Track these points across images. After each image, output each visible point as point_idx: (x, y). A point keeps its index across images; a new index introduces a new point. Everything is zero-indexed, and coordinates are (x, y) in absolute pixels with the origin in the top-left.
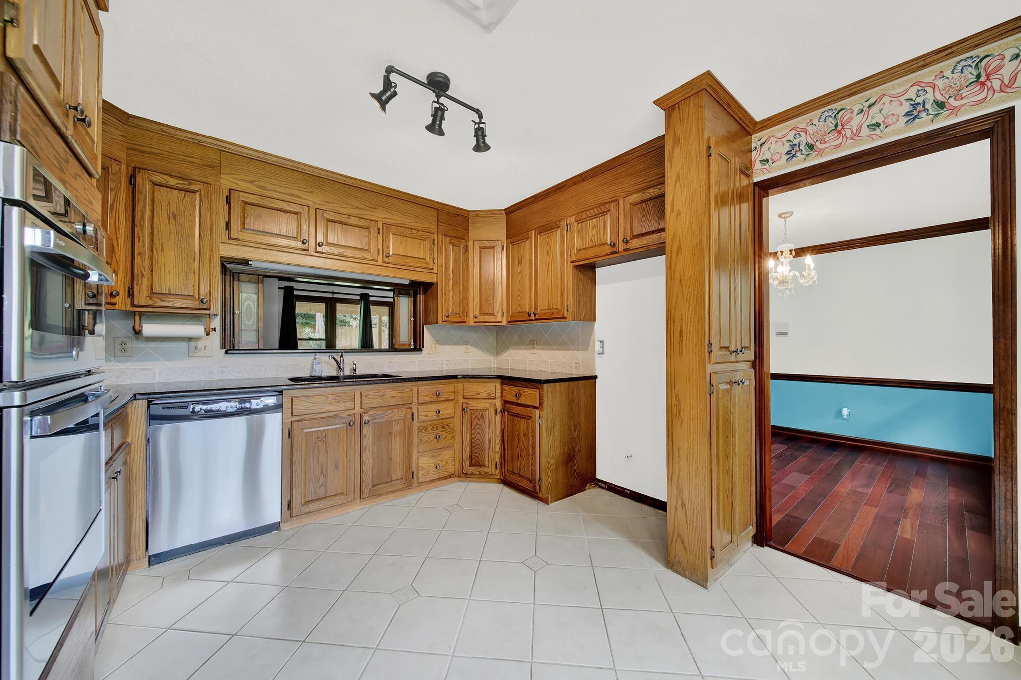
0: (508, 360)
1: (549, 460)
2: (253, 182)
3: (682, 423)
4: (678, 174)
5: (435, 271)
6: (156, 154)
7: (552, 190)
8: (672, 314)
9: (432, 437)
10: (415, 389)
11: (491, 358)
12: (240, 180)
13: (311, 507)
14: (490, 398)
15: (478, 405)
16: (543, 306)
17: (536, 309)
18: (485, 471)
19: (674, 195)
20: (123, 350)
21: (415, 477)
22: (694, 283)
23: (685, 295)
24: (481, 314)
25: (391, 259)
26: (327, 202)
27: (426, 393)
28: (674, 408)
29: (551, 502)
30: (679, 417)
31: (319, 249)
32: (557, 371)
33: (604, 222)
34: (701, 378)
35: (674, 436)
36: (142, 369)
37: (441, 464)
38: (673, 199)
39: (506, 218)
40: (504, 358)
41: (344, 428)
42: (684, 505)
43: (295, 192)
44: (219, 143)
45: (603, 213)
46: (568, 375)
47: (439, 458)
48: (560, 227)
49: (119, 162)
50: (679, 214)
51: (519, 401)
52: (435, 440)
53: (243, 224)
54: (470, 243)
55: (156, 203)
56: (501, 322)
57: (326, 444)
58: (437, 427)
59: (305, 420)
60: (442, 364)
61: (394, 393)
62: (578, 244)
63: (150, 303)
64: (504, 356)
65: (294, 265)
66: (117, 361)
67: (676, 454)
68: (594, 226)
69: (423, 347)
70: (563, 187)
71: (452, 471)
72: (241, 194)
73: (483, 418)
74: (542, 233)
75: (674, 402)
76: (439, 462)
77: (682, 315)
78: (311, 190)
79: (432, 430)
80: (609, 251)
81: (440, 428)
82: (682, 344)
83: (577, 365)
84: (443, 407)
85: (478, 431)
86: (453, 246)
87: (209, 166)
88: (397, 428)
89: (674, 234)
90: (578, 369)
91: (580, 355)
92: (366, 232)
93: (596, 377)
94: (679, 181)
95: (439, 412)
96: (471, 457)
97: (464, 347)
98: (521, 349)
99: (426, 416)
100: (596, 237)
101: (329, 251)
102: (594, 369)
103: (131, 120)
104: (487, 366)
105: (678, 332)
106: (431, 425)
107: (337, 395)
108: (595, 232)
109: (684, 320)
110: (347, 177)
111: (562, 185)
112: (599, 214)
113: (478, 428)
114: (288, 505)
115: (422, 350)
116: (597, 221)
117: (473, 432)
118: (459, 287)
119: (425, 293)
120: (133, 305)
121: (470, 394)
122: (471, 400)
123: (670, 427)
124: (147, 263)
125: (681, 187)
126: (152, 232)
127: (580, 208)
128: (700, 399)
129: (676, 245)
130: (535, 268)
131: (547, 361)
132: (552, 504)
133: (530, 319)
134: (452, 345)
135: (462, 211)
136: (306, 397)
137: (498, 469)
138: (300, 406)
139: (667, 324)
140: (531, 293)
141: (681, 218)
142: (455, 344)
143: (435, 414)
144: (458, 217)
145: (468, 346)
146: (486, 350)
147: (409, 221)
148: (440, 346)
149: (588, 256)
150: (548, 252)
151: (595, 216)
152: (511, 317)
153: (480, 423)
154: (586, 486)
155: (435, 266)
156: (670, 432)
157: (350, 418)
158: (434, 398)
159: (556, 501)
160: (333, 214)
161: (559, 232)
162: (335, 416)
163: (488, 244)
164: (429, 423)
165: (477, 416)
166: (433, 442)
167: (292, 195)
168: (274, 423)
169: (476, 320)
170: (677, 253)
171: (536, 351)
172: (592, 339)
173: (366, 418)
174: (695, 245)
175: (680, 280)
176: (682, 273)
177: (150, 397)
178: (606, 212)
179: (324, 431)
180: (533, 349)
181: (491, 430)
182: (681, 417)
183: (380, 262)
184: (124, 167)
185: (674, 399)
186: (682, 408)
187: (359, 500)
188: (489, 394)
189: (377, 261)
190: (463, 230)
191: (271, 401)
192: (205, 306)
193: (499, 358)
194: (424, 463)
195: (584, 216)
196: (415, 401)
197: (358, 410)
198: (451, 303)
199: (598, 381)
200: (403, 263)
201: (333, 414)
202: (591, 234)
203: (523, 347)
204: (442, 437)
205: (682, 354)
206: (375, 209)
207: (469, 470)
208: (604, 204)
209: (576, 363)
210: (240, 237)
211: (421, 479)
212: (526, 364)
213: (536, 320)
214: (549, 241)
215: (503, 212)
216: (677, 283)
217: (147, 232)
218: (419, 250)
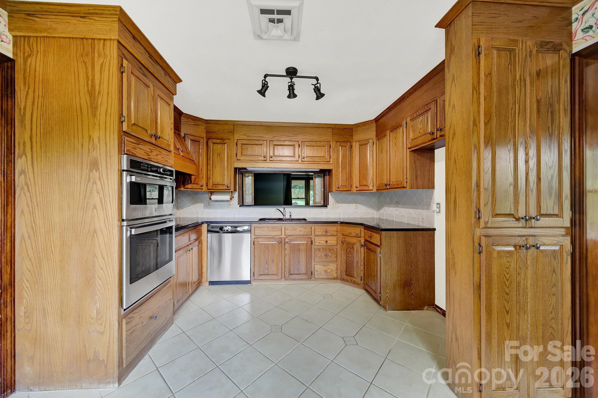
0: (384, 213)
1: (387, 281)
2: (245, 134)
3: (456, 273)
4: (453, 76)
5: (331, 162)
6: (214, 132)
7: (398, 101)
8: (450, 187)
9: (323, 255)
10: (313, 228)
11: (374, 211)
12: (241, 135)
13: (263, 277)
14: (358, 236)
15: (350, 240)
16: (393, 180)
17: (390, 181)
18: (354, 280)
19: (451, 93)
20: (209, 205)
21: (313, 274)
22: (464, 161)
23: (458, 171)
24: (360, 185)
25: (305, 159)
26: (275, 137)
27: (319, 231)
28: (451, 260)
29: (389, 310)
30: (454, 268)
31: (271, 159)
32: (410, 223)
33: (427, 116)
34: (469, 239)
35: (450, 282)
36: (215, 212)
37: (329, 271)
38: (450, 96)
39: (376, 124)
40: (382, 212)
41: (276, 243)
42: (457, 339)
43: (261, 135)
44: (233, 122)
45: (426, 111)
46: (417, 226)
47: (327, 267)
48: (402, 126)
49: (203, 138)
50: (454, 107)
51: (371, 241)
52: (325, 257)
53: (242, 153)
54: (354, 144)
55: (214, 150)
56: (372, 190)
57: (268, 250)
58: (326, 250)
59: (260, 238)
60: (340, 214)
61: (301, 229)
62: (412, 136)
63: (212, 188)
64: (382, 211)
65: (262, 168)
66: (208, 209)
67: (452, 297)
68: (421, 121)
69: (328, 205)
70: (403, 98)
71: (335, 276)
72: (241, 141)
73: (353, 248)
74: (392, 131)
75: (451, 256)
76: (328, 269)
77: (456, 187)
78: (267, 133)
79: (323, 251)
80: (430, 139)
81: (328, 250)
82: (456, 210)
83: (422, 220)
84: (329, 239)
85: (350, 255)
86: (342, 147)
87: (230, 132)
88: (303, 248)
89: (451, 123)
90: (423, 222)
91: (424, 213)
92: (292, 148)
93: (434, 230)
94: (454, 81)
95: (327, 242)
96: (346, 270)
97: (355, 205)
98: (391, 207)
99: (319, 243)
100: (422, 129)
101: (275, 159)
102: (433, 224)
103: (207, 121)
104: (371, 217)
105: (453, 200)
106: (322, 248)
107: (273, 228)
108: (421, 126)
109: (457, 191)
110: (282, 123)
111: (402, 97)
112: (424, 112)
113: (350, 254)
114: (253, 274)
115: (327, 207)
116: (423, 118)
117: (348, 255)
118: (346, 170)
119: (329, 175)
120: (208, 189)
121: (347, 233)
122: (346, 237)
123: (448, 275)
124: (211, 174)
125: (456, 86)
126: (213, 162)
127: (414, 110)
128: (468, 256)
129: (452, 132)
130: (389, 155)
131: (405, 216)
132: (390, 312)
133: (387, 188)
134: (347, 203)
135: (348, 126)
136: (260, 227)
137: (362, 281)
138: (258, 232)
139: (446, 194)
140: (387, 171)
141: (455, 110)
142: (348, 203)
143: (325, 242)
144: (346, 130)
145: (357, 204)
146: (371, 207)
147: (315, 138)
148: (339, 204)
149: (417, 143)
150: (395, 144)
151: (422, 114)
152: (378, 187)
153: (351, 251)
154: (424, 307)
155: (331, 160)
156: (448, 278)
157: (279, 239)
158: (324, 233)
159: (393, 310)
160: (277, 142)
161: (401, 129)
162: (273, 237)
163: (364, 142)
164: (321, 247)
165: (350, 247)
166: (323, 258)
167: (260, 137)
168: (247, 238)
169: (357, 189)
170: (453, 138)
171: (398, 209)
172: (432, 202)
173: (287, 240)
174: (465, 130)
175: (455, 160)
176: (456, 154)
177: (209, 223)
178: (429, 110)
179: (268, 244)
180: (397, 207)
181: (358, 256)
182: (455, 269)
183: (300, 162)
184: (205, 139)
185: (450, 253)
186: (456, 261)
187: (284, 279)
188: (357, 234)
189: (298, 161)
190: (349, 137)
191: (246, 228)
192: (229, 188)
193: (379, 212)
194: (318, 268)
195: (415, 116)
196: (313, 234)
197: (283, 236)
198: (340, 180)
199: (436, 232)
200: (312, 161)
201: (272, 236)
202: (419, 128)
203: (392, 205)
204: (329, 255)
205: (456, 218)
206: (298, 135)
207: (346, 277)
208: (427, 105)
209: (422, 218)
210: (240, 159)
211: (316, 277)
212: (393, 217)
213: (390, 188)
214: (396, 136)
215: (374, 121)
216: (453, 161)
217: (211, 162)
218: (320, 152)
